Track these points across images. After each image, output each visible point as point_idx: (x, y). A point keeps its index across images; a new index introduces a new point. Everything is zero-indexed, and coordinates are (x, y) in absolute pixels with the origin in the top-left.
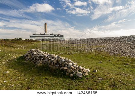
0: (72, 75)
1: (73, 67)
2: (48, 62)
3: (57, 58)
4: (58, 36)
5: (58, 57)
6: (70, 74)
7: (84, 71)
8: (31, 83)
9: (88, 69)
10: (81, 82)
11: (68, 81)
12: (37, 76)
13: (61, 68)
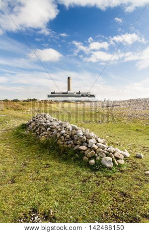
0: (92, 161)
1: (96, 147)
2: (56, 136)
3: (71, 129)
4: (87, 96)
5: (74, 128)
6: (90, 159)
7: (116, 155)
8: (21, 171)
9: (126, 151)
10: (109, 177)
11: (85, 173)
12: (34, 158)
13: (76, 148)
